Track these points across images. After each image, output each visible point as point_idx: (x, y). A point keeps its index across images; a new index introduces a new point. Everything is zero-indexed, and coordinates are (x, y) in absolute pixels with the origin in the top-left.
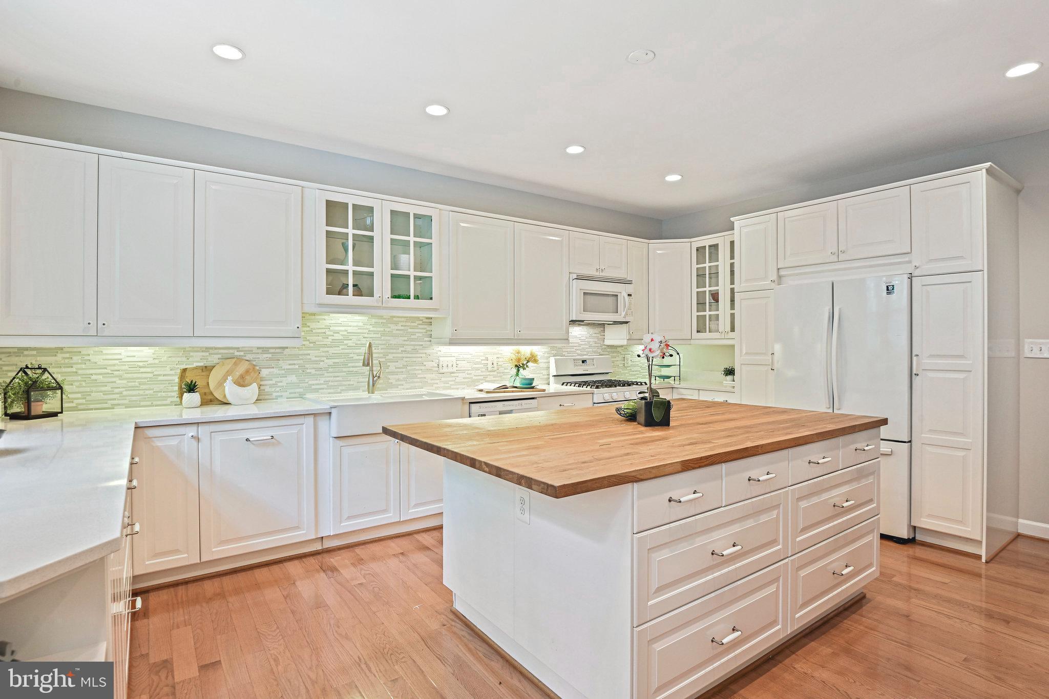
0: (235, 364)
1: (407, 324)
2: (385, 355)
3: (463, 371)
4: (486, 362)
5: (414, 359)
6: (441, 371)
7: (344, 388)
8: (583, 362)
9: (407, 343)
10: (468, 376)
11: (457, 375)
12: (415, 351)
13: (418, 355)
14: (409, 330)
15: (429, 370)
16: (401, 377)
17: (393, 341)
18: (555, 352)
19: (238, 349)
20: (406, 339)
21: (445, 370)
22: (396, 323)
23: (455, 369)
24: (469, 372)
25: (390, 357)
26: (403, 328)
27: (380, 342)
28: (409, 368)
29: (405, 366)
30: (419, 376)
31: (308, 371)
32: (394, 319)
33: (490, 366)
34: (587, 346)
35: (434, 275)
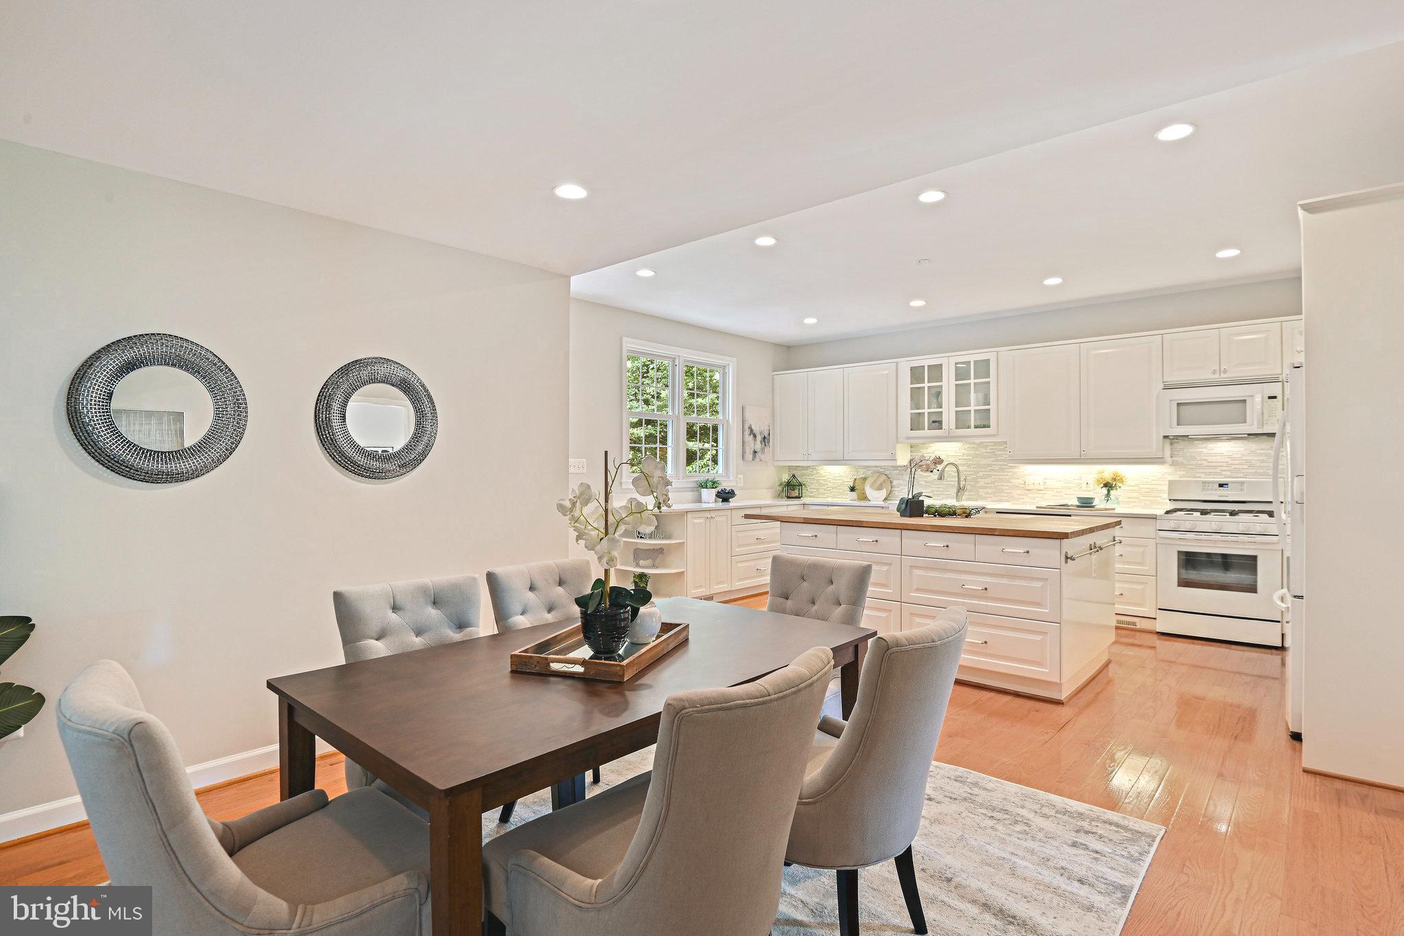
0: (879, 476)
1: (995, 447)
2: (976, 473)
3: (1053, 489)
4: (1080, 482)
5: (1001, 477)
6: (1028, 488)
7: (944, 496)
8: (1221, 485)
9: (995, 463)
10: (1056, 494)
11: (1045, 492)
12: (1002, 470)
13: (1006, 474)
14: (997, 453)
15: (1017, 487)
16: (989, 491)
17: (983, 462)
18: (1184, 473)
19: (881, 468)
20: (994, 459)
21: (1030, 487)
22: (986, 447)
23: (1042, 487)
24: (1059, 490)
25: (981, 474)
26: (991, 451)
27: (972, 462)
28: (996, 484)
29: (992, 483)
30: (1005, 491)
31: (921, 483)
32: (984, 444)
33: (1084, 485)
34: (1246, 467)
35: (992, 407)
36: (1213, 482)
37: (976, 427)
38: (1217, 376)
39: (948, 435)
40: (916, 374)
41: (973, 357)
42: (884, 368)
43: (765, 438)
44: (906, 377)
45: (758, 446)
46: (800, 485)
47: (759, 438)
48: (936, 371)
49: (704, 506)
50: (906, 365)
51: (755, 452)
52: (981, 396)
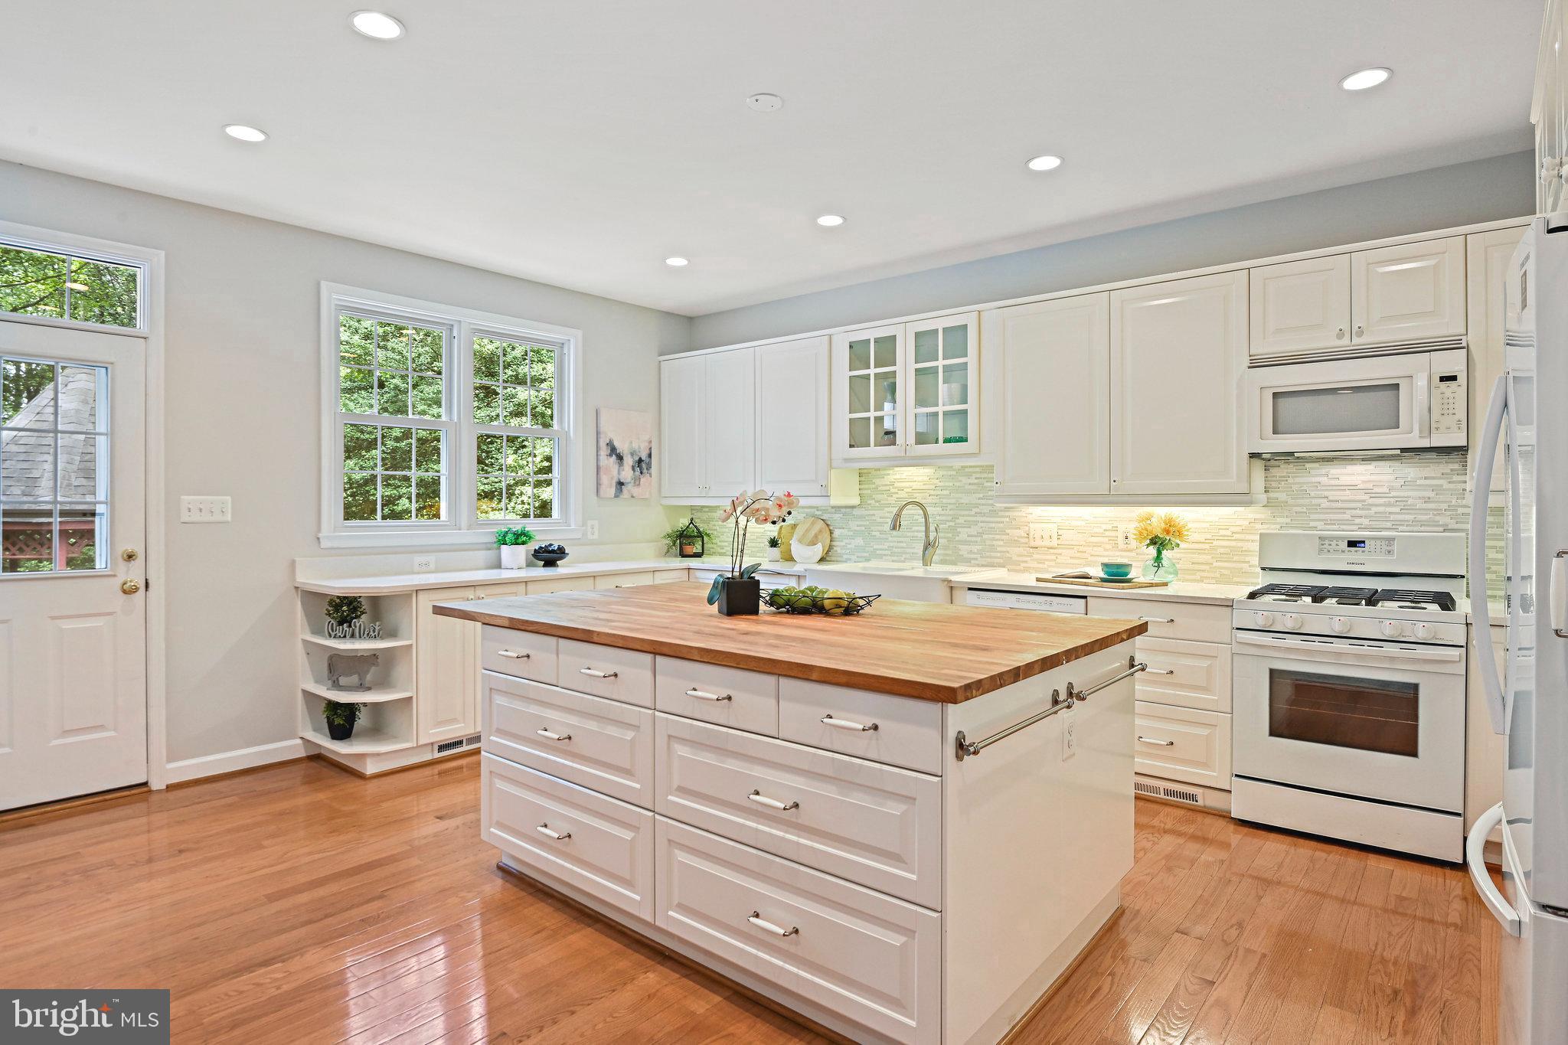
0: (813, 523)
1: (983, 476)
2: (955, 518)
3: (1070, 547)
4: (1113, 534)
5: (993, 525)
6: (1032, 544)
7: (908, 556)
8: (1352, 544)
9: (983, 502)
10: (1078, 555)
11: (1060, 551)
12: (994, 513)
13: (999, 519)
14: (986, 484)
15: (1015, 542)
16: (975, 548)
17: (965, 499)
18: (1288, 520)
19: (817, 508)
20: (981, 496)
21: (1038, 543)
22: (969, 475)
23: (1055, 543)
24: (1081, 549)
25: (961, 520)
26: (976, 481)
27: (949, 501)
28: (985, 536)
29: (980, 534)
30: (999, 549)
31: (874, 533)
32: (967, 470)
33: (1121, 540)
34: (1397, 510)
35: (971, 407)
36: (1338, 538)
37: (947, 441)
38: (1345, 341)
39: (903, 454)
40: (858, 353)
41: (939, 321)
42: (811, 343)
43: (640, 461)
44: (843, 355)
45: (627, 474)
46: (700, 535)
47: (629, 461)
48: (887, 345)
49: (505, 574)
50: (843, 338)
51: (621, 484)
52: (956, 387)
